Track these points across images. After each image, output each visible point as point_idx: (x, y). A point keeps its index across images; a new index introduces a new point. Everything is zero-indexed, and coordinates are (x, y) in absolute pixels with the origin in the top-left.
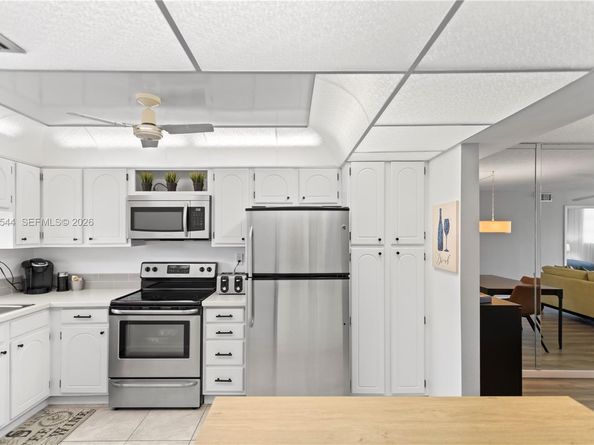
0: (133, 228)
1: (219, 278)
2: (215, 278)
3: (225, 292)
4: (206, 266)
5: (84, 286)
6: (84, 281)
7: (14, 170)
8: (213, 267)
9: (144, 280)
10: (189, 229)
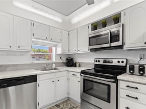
0: (90, 45)
1: (128, 66)
2: (126, 66)
3: (132, 74)
4: (121, 60)
5: (79, 66)
6: (80, 64)
7: (61, 32)
8: (125, 61)
9: (96, 65)
10: (111, 42)
